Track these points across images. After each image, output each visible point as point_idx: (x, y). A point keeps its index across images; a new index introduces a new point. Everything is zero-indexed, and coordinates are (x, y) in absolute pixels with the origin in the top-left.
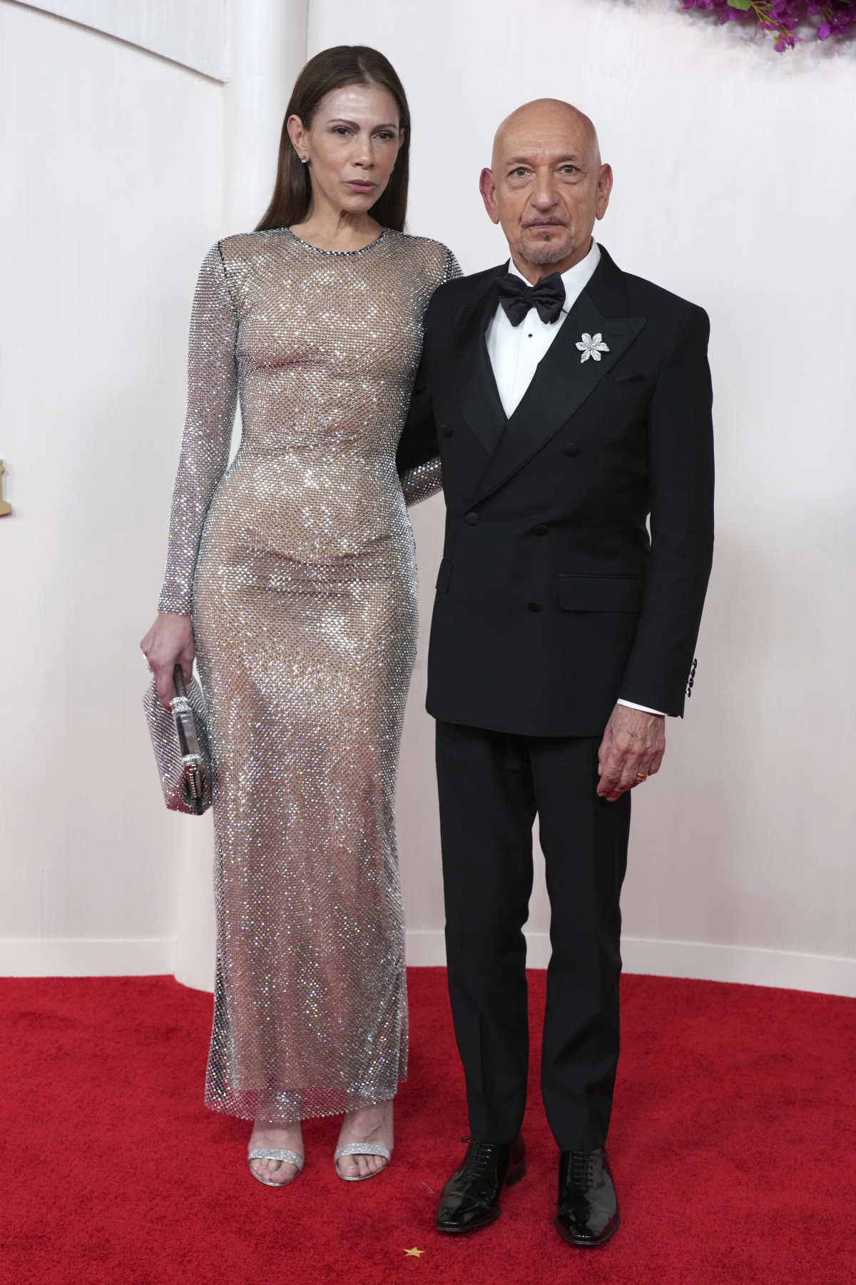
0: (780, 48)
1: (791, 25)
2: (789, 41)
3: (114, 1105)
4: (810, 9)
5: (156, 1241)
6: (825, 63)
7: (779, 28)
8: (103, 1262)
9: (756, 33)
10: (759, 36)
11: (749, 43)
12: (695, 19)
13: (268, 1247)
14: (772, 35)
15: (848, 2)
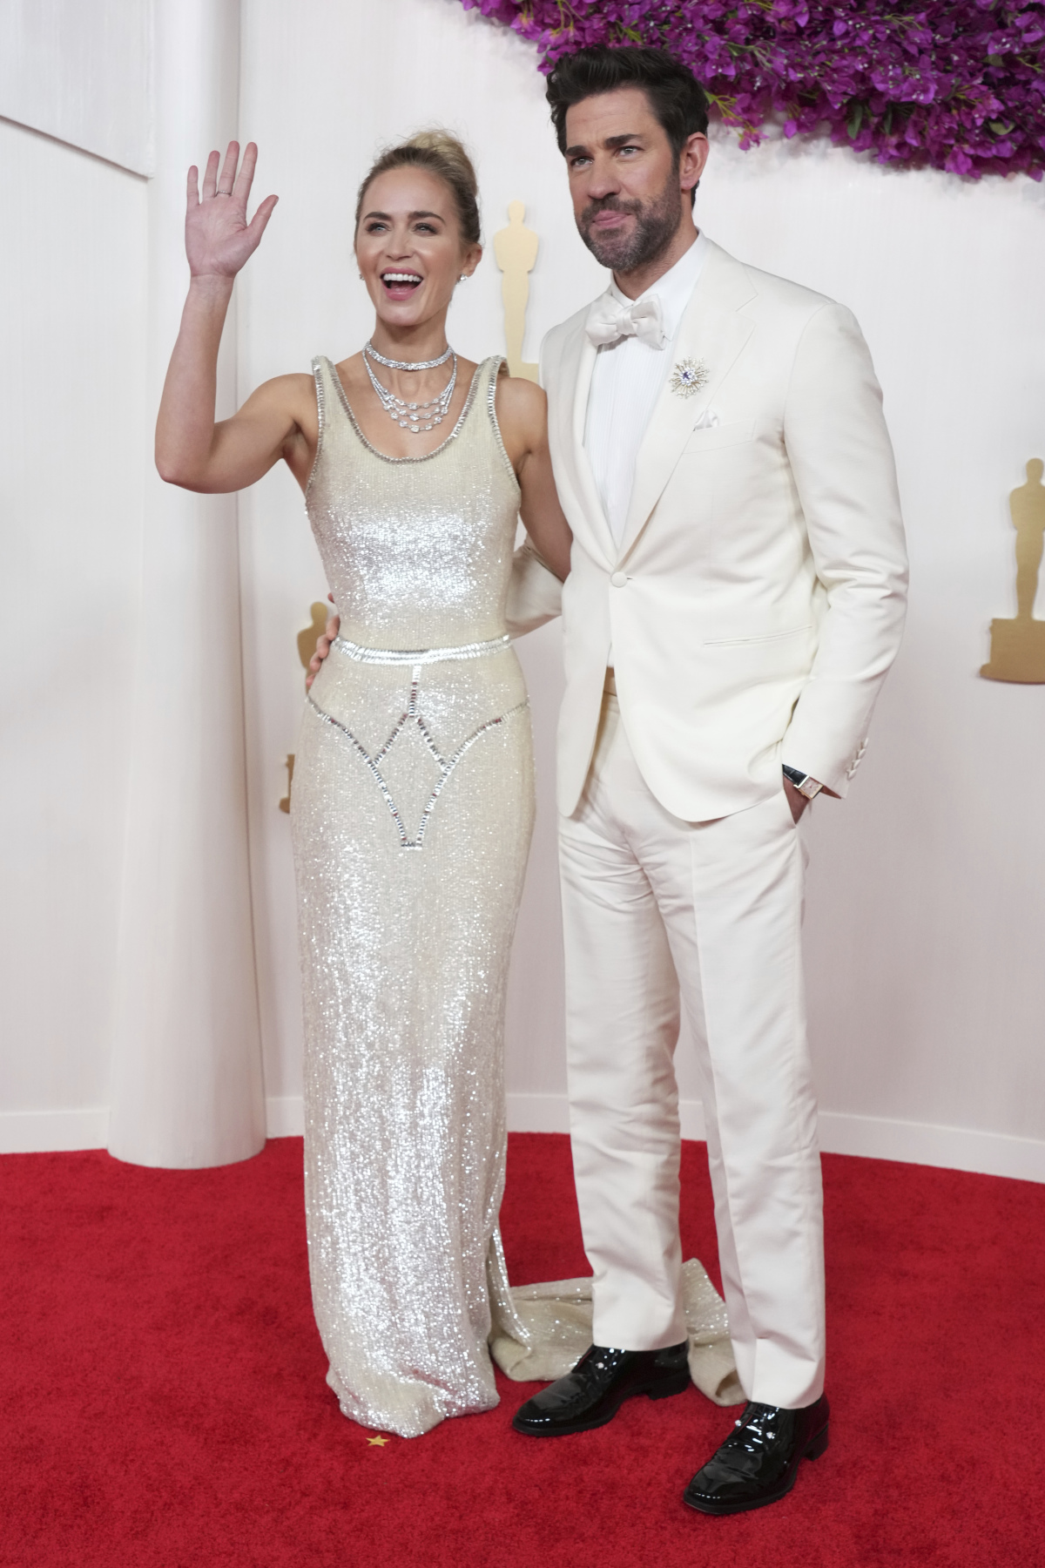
0: (745, 146)
1: (756, 121)
2: (754, 138)
3: (44, 1292)
4: (776, 105)
5: (95, 1439)
6: (791, 163)
7: (743, 124)
8: (37, 1465)
9: (718, 131)
10: (721, 134)
13: (218, 1442)
14: (736, 133)
15: (815, 98)
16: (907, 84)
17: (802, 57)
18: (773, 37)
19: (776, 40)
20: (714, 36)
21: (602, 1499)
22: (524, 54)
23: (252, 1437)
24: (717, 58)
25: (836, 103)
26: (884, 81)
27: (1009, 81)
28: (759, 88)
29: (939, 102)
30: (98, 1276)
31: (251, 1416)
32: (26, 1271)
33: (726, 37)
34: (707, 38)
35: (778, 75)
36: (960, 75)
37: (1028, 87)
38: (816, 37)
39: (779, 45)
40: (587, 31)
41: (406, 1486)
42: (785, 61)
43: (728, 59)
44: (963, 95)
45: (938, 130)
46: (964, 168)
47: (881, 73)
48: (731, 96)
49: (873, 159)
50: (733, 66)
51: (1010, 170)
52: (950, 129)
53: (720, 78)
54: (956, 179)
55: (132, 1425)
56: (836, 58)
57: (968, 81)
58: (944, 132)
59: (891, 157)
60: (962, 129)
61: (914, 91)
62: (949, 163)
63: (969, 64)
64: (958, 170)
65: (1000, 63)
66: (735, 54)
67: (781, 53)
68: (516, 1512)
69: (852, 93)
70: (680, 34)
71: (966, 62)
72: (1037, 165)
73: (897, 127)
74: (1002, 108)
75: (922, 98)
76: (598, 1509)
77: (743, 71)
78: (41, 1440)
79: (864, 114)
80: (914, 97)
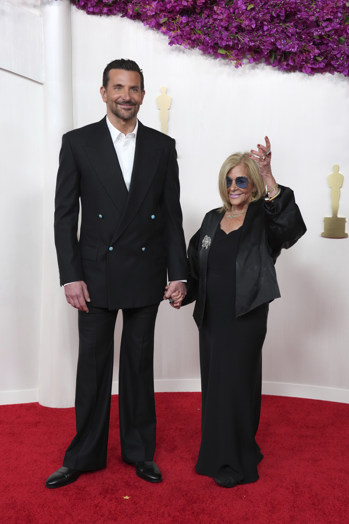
0: (237, 67)
1: (240, 59)
2: (240, 64)
4: (247, 53)
6: (252, 72)
7: (236, 60)
9: (228, 62)
11: (226, 65)
12: (207, 57)
14: (234, 62)
15: (259, 50)
16: (288, 46)
17: (254, 38)
18: (245, 31)
19: (245, 32)
20: (225, 32)
21: (200, 515)
22: (165, 39)
24: (226, 39)
25: (265, 52)
26: (281, 45)
27: (322, 43)
28: (240, 48)
29: (299, 51)
33: (229, 32)
34: (223, 33)
35: (246, 44)
36: (305, 42)
37: (328, 45)
38: (258, 31)
39: (246, 34)
40: (184, 31)
41: (136, 512)
42: (248, 39)
43: (230, 39)
44: (306, 48)
45: (299, 60)
47: (279, 42)
48: (232, 51)
49: (279, 69)
50: (231, 42)
51: (324, 72)
52: (303, 59)
53: (228, 45)
54: (306, 75)
56: (265, 38)
57: (308, 44)
58: (301, 60)
59: (285, 68)
60: (307, 59)
61: (290, 48)
62: (303, 70)
64: (306, 72)
65: (318, 38)
66: (232, 38)
67: (247, 37)
68: (172, 520)
69: (270, 49)
70: (214, 31)
71: (307, 37)
72: (332, 69)
73: (286, 59)
74: (320, 52)
75: (293, 50)
76: (199, 518)
77: (235, 43)
79: (275, 55)
80: (290, 50)
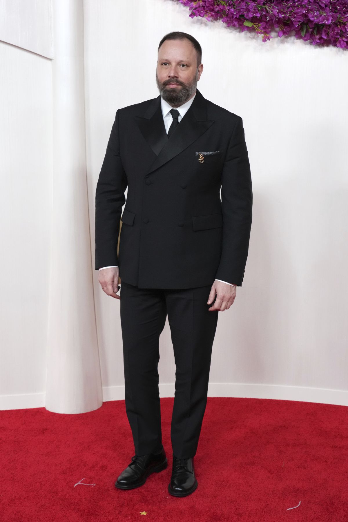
0: (264, 41)
1: (268, 32)
2: (268, 38)
3: (23, 461)
4: (275, 26)
5: (41, 515)
6: (282, 46)
7: (263, 33)
9: (255, 35)
10: (256, 36)
11: (253, 39)
12: (232, 31)
13: (86, 515)
14: (261, 36)
15: (289, 23)
16: (321, 17)
17: (284, 9)
18: (273, 2)
19: (274, 3)
20: (252, 2)
22: (185, 11)
23: (98, 513)
24: (253, 10)
25: (296, 25)
26: (313, 17)
28: (268, 20)
29: (333, 23)
30: (42, 455)
31: (98, 505)
32: (16, 453)
33: (256, 3)
34: (249, 3)
35: (275, 16)
36: (340, 13)
38: (288, 2)
39: (275, 5)
40: (206, 2)
42: (278, 11)
43: (257, 11)
44: (342, 20)
45: (333, 33)
46: (343, 46)
47: (312, 14)
48: (259, 23)
49: (311, 43)
50: (259, 13)
52: (338, 32)
53: (255, 17)
54: (341, 50)
55: (55, 509)
56: (296, 9)
57: (343, 16)
58: (335, 34)
59: (317, 43)
60: (342, 32)
61: (324, 20)
62: (338, 44)
63: (343, 9)
64: (341, 47)
66: (260, 9)
67: (276, 8)
69: (302, 21)
70: (240, 2)
71: (342, 9)
73: (319, 32)
75: (326, 22)
77: (263, 15)
78: (22, 516)
79: (307, 28)
80: (324, 22)
